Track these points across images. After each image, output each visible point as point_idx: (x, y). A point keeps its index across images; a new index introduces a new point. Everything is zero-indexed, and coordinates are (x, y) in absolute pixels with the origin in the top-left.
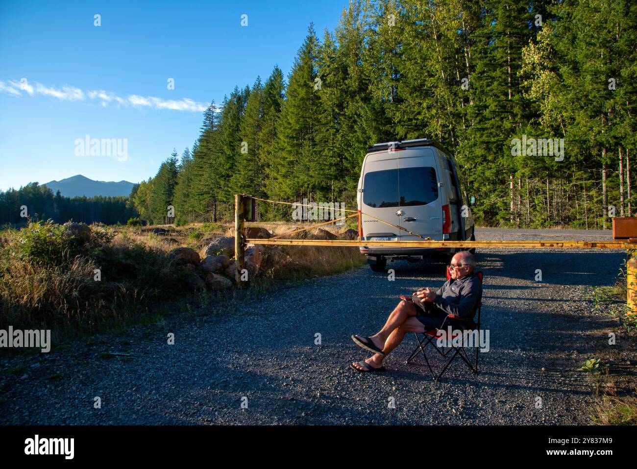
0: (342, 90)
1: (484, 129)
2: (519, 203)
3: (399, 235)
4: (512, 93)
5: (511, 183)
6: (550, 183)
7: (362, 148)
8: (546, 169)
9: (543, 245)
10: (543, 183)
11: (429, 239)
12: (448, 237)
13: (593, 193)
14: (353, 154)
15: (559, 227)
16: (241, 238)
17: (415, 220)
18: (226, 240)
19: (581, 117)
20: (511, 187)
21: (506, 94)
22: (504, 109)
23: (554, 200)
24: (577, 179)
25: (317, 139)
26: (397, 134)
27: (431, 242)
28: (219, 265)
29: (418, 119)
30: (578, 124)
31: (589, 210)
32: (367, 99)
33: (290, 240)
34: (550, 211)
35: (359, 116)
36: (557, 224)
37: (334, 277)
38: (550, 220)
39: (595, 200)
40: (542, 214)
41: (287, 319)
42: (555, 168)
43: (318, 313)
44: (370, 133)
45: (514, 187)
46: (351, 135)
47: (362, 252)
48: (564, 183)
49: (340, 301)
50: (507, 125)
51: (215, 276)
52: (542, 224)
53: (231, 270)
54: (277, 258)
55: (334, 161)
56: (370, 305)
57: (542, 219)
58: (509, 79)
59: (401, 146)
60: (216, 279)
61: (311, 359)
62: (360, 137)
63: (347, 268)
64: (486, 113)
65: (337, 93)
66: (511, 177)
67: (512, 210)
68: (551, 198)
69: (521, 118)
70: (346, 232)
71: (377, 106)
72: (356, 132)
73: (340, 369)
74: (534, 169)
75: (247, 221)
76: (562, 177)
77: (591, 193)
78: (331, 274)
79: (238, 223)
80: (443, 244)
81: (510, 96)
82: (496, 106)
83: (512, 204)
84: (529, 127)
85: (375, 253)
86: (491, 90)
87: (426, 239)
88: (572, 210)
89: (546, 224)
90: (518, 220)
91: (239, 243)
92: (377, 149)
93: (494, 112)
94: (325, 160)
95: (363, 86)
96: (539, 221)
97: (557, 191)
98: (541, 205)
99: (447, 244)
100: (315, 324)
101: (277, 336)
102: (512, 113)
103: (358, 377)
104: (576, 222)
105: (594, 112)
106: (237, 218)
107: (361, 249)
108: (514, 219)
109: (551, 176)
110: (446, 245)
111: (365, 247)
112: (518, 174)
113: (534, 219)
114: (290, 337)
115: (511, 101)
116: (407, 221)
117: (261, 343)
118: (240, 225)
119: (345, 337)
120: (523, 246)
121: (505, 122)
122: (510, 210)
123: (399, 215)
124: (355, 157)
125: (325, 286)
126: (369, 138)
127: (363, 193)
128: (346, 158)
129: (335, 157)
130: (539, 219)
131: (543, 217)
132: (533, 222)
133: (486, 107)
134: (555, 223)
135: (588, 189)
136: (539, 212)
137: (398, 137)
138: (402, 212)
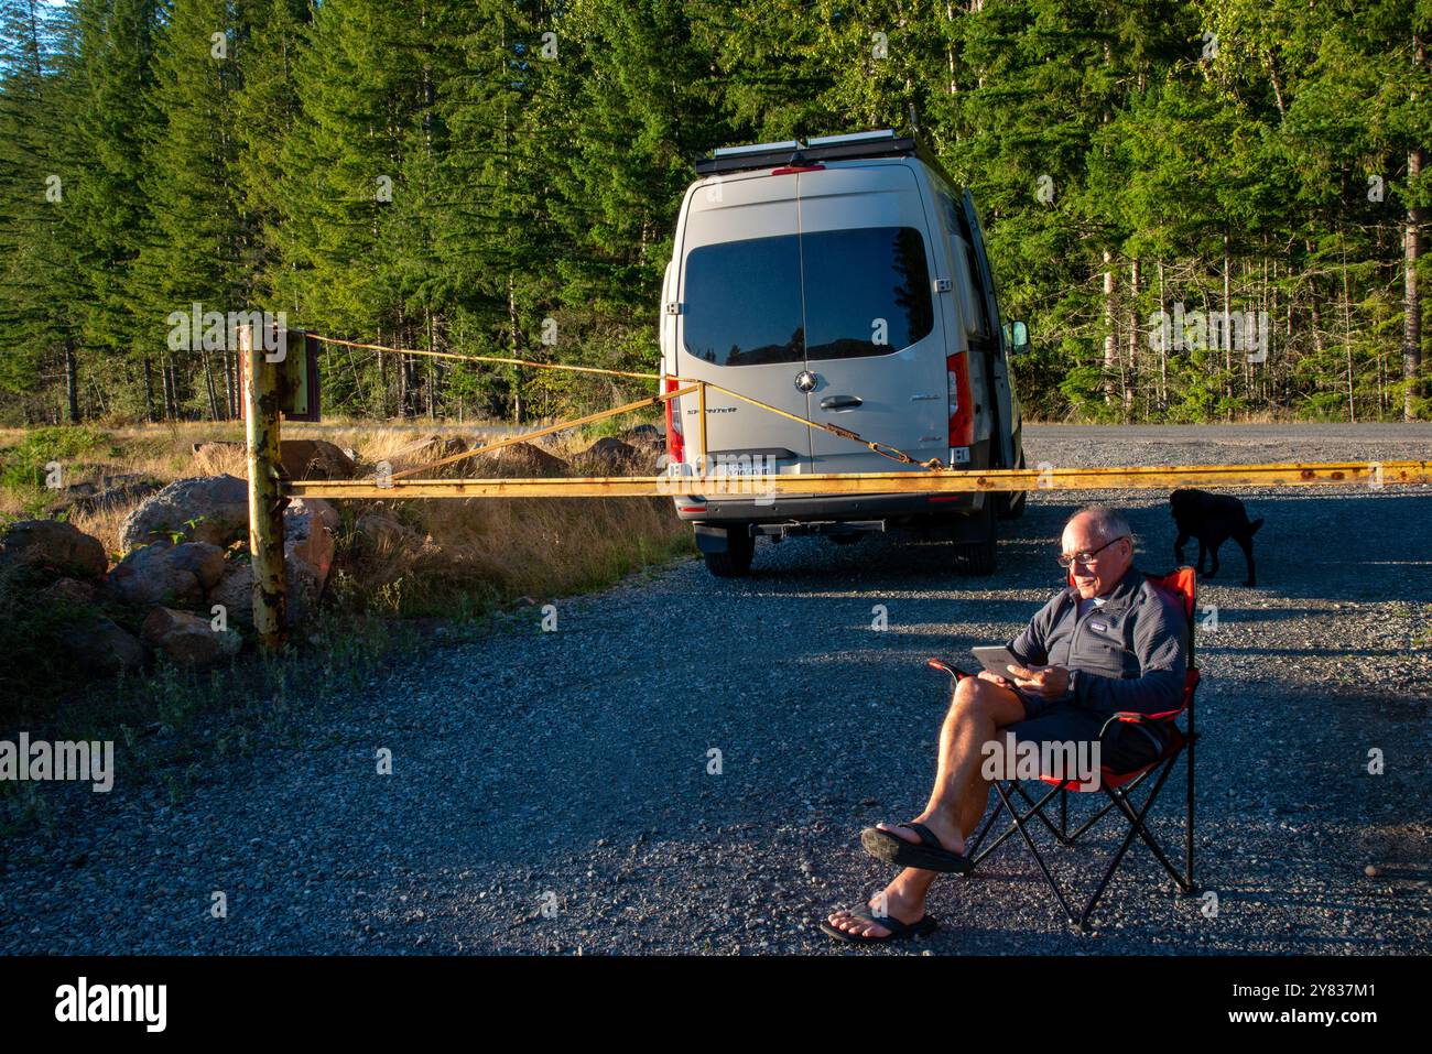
1: (1018, 97)
2: (1132, 341)
3: (805, 453)
5: (1107, 276)
6: (1235, 273)
7: (612, 161)
8: (1224, 226)
9: (1308, 474)
10: (1212, 273)
11: (934, 465)
12: (967, 458)
13: (1373, 301)
14: (583, 183)
15: (1264, 418)
16: (272, 480)
17: (857, 404)
18: (204, 486)
20: (1107, 289)
22: (1088, 27)
24: (1323, 259)
25: (456, 123)
27: (943, 473)
28: (187, 577)
29: (801, 59)
31: (1361, 358)
33: (458, 481)
34: (1233, 365)
36: (1256, 405)
37: (593, 597)
38: (1234, 396)
39: (1380, 325)
40: (1205, 377)
41: (488, 750)
42: (1252, 224)
43: (586, 726)
44: (640, 107)
45: (1116, 288)
46: (574, 113)
47: (681, 514)
48: (1279, 274)
49: (643, 681)
50: (1097, 79)
51: (177, 617)
52: (1208, 408)
53: (231, 592)
54: (386, 544)
55: (517, 203)
56: (745, 689)
57: (1208, 391)
59: (808, 156)
60: (182, 627)
61: (622, 880)
62: (604, 120)
63: (625, 571)
64: (1027, 39)
66: (1107, 257)
67: (1108, 364)
69: (1142, 57)
70: (593, 450)
72: (588, 102)
73: (731, 907)
74: (1187, 229)
75: (291, 416)
76: (1272, 254)
77: (1366, 304)
78: (574, 590)
79: (258, 426)
80: (982, 480)
83: (1107, 345)
85: (729, 516)
87: (925, 465)
88: (1305, 361)
89: (1222, 405)
90: (1129, 395)
91: (265, 496)
92: (726, 164)
93: (1053, 35)
94: (485, 201)
96: (1197, 398)
97: (1255, 299)
99: (996, 480)
100: (588, 760)
101: (477, 811)
102: (1113, 39)
103: (800, 927)
104: (1317, 400)
106: (255, 408)
107: (678, 503)
108: (1117, 392)
109: (1237, 249)
110: (992, 485)
111: (693, 498)
112: (1132, 247)
113: (1182, 393)
114: (519, 811)
116: (832, 406)
117: (428, 840)
118: (266, 433)
119: (705, 797)
120: (1245, 481)
122: (1102, 364)
123: (805, 389)
124: (588, 189)
125: (574, 632)
126: (637, 125)
127: (681, 317)
128: (557, 196)
129: (519, 191)
130: (1199, 391)
131: (1210, 384)
132: (1180, 401)
133: (1026, 19)
134: (1248, 402)
135: (1359, 291)
136: (1196, 368)
137: (734, 123)
138: (814, 379)
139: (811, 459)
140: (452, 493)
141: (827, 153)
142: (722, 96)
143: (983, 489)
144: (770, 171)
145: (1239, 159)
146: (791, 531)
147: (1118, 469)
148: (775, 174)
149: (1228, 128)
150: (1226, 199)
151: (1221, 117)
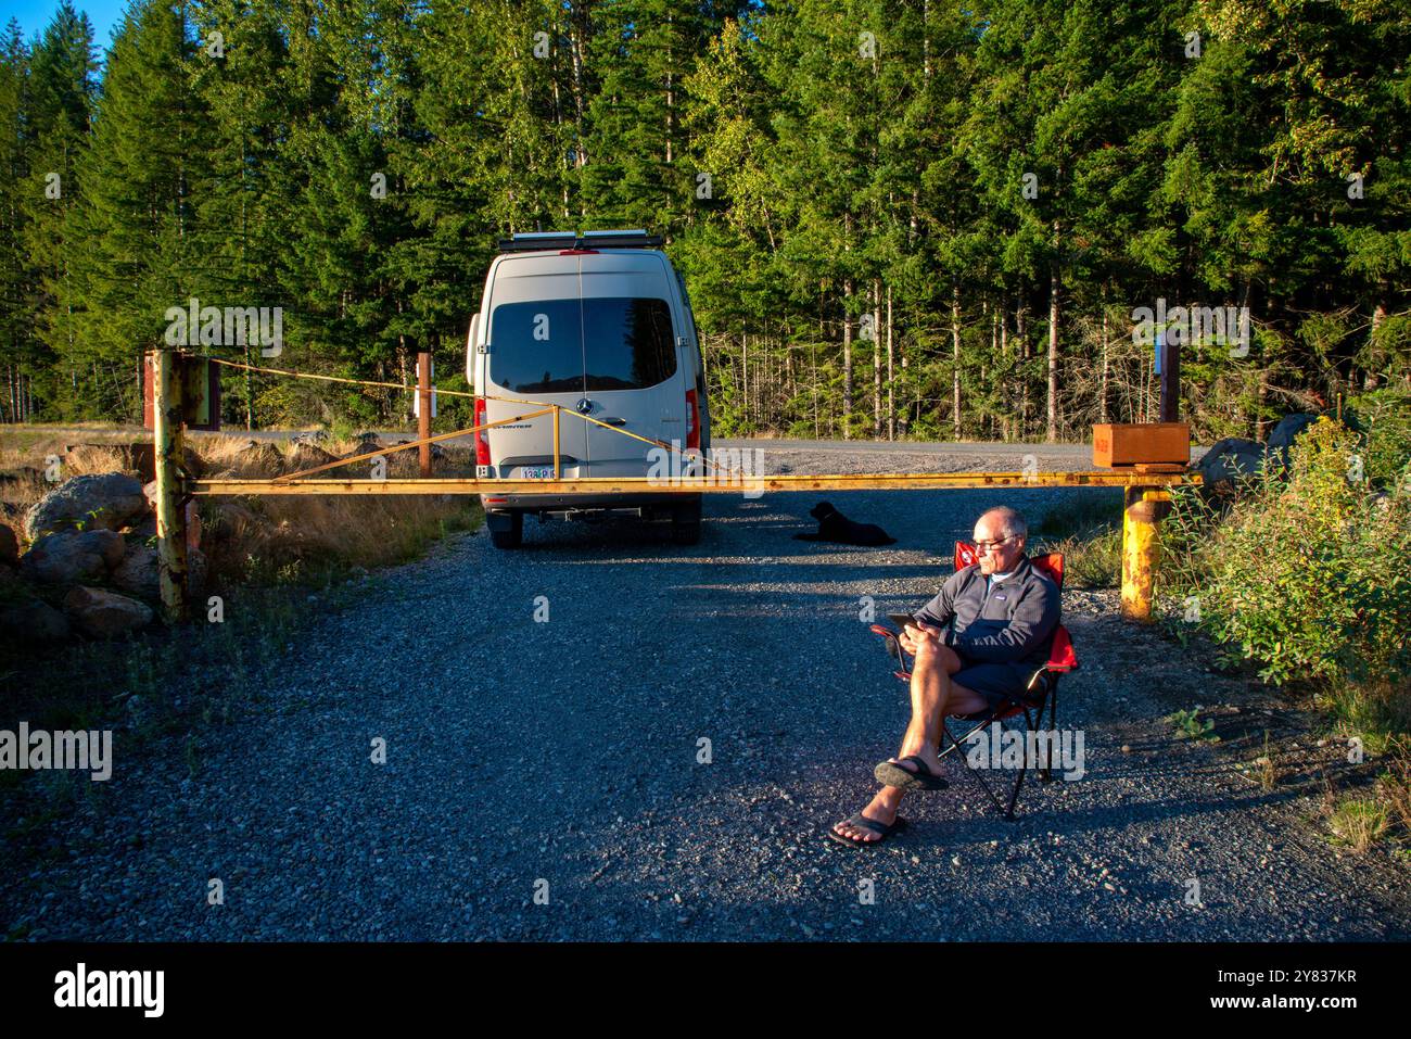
0: (270, 94)
3: (584, 459)
4: (672, 149)
6: (749, 344)
7: (325, 245)
8: (743, 314)
9: (989, 480)
10: (735, 344)
13: (828, 367)
14: (303, 259)
15: (769, 436)
16: (178, 479)
17: (623, 423)
18: (98, 483)
19: (808, 215)
21: (662, 152)
22: (656, 183)
23: (756, 380)
24: (799, 339)
25: (204, 211)
26: (416, 217)
28: (95, 559)
29: (463, 185)
30: (805, 228)
31: (822, 400)
32: (336, 125)
33: (347, 481)
34: (748, 402)
35: (317, 162)
36: (763, 428)
38: (749, 421)
39: (833, 381)
40: (733, 408)
42: (760, 314)
44: (346, 207)
46: (293, 208)
47: (487, 504)
48: (775, 346)
49: (514, 638)
50: (664, 217)
51: (95, 594)
52: (734, 429)
53: (132, 571)
55: (253, 271)
57: (733, 418)
58: (669, 120)
59: (585, 244)
60: (100, 603)
62: (320, 215)
63: (423, 544)
64: (621, 187)
65: (259, 97)
68: (750, 377)
69: (692, 206)
71: (363, 144)
72: (306, 202)
74: (721, 315)
75: (193, 426)
76: (772, 333)
77: (824, 368)
79: (166, 434)
81: (669, 156)
82: (641, 174)
84: (708, 228)
85: (524, 505)
86: (632, 139)
89: (742, 427)
91: (172, 493)
93: (638, 186)
94: (227, 268)
95: (326, 91)
96: (727, 422)
97: (760, 361)
98: (731, 388)
99: (784, 483)
102: (673, 193)
104: (795, 426)
105: (833, 207)
106: (163, 420)
107: (484, 500)
109: (750, 330)
110: (781, 486)
111: (497, 496)
115: (671, 166)
118: (173, 440)
121: (660, 210)
123: (584, 412)
124: (307, 264)
126: (344, 221)
127: (488, 356)
128: (283, 266)
129: (254, 262)
131: (735, 413)
133: (619, 174)
134: (758, 426)
135: (820, 361)
137: (416, 224)
138: (589, 404)
139: (587, 463)
140: (341, 490)
141: (598, 242)
142: (407, 206)
143: (775, 489)
144: (558, 252)
145: (753, 273)
146: (573, 516)
147: (870, 476)
148: (562, 254)
149: (746, 255)
150: (744, 296)
151: (741, 248)
